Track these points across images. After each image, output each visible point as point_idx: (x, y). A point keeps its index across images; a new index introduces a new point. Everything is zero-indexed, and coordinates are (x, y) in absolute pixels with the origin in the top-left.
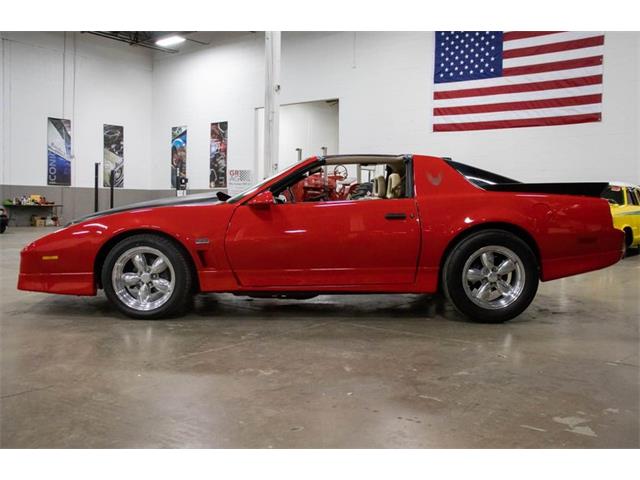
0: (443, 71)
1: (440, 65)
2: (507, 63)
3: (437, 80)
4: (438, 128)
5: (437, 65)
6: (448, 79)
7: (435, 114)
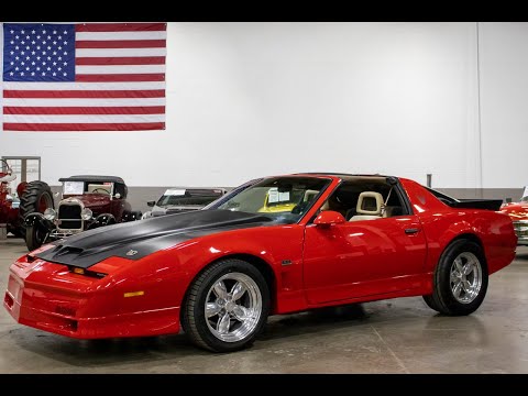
0: (13, 70)
1: (9, 63)
2: (80, 70)
3: (7, 78)
4: (7, 127)
5: (6, 63)
6: (17, 78)
7: (5, 113)
